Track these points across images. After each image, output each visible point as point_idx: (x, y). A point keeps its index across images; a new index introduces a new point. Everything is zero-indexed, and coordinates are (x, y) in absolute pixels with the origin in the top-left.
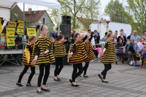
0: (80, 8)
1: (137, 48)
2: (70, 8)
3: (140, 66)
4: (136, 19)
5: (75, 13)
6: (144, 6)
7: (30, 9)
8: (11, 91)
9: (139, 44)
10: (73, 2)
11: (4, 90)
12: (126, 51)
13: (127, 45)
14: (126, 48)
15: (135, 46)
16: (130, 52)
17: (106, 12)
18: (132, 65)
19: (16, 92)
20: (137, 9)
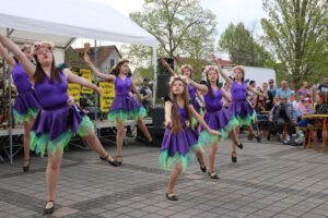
0: (180, 41)
1: (293, 111)
2: (161, 41)
3: (301, 144)
4: (280, 58)
5: (172, 50)
6: (291, 36)
7: (87, 45)
8: (97, 200)
9: (295, 104)
10: (166, 31)
11: (86, 199)
12: (274, 119)
13: (276, 108)
14: (274, 112)
15: (290, 108)
16: (281, 121)
17: (221, 45)
18: (289, 144)
19: (108, 203)
20: (281, 42)
